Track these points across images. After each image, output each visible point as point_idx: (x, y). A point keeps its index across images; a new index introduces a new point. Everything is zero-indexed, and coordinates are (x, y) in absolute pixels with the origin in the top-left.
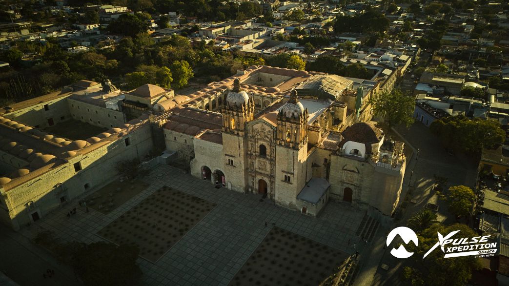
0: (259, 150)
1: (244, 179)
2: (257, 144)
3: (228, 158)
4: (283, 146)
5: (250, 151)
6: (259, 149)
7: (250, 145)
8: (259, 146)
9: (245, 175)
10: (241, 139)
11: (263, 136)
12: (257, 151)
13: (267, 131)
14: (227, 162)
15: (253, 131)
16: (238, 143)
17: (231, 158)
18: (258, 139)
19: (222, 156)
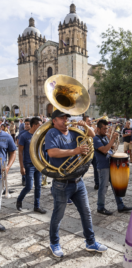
0: (46, 74)
1: (34, 106)
2: (45, 68)
3: (22, 89)
4: (63, 55)
5: (40, 77)
6: (46, 72)
7: (39, 72)
8: (46, 69)
9: (35, 102)
10: (32, 64)
11: (49, 58)
12: (45, 75)
13: (52, 51)
14: (21, 93)
15: (41, 57)
16: (29, 70)
17: (24, 88)
18: (46, 62)
19: (18, 89)
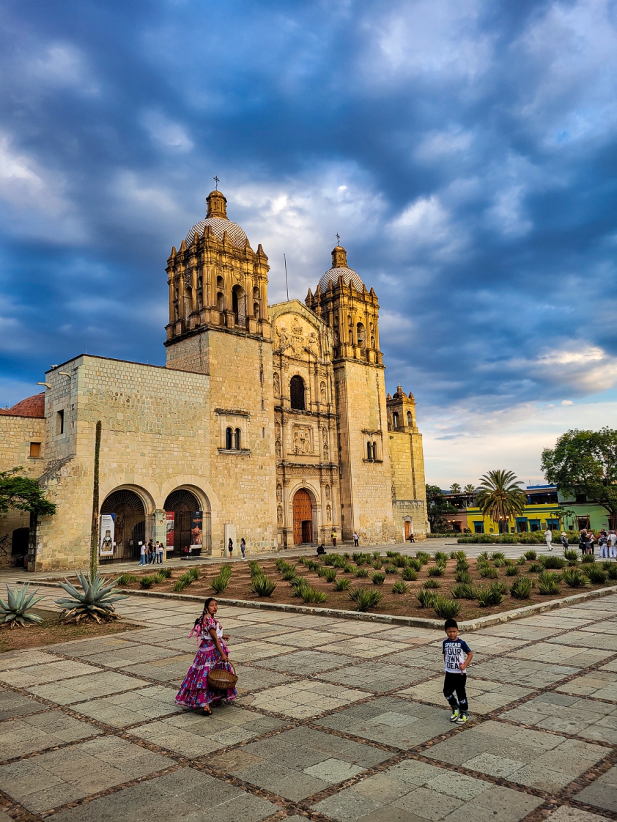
2: (286, 375)
3: (225, 423)
6: (289, 388)
8: (289, 380)
11: (298, 351)
14: (223, 441)
16: (257, 366)
17: (235, 422)
18: (288, 358)
19: (206, 420)
